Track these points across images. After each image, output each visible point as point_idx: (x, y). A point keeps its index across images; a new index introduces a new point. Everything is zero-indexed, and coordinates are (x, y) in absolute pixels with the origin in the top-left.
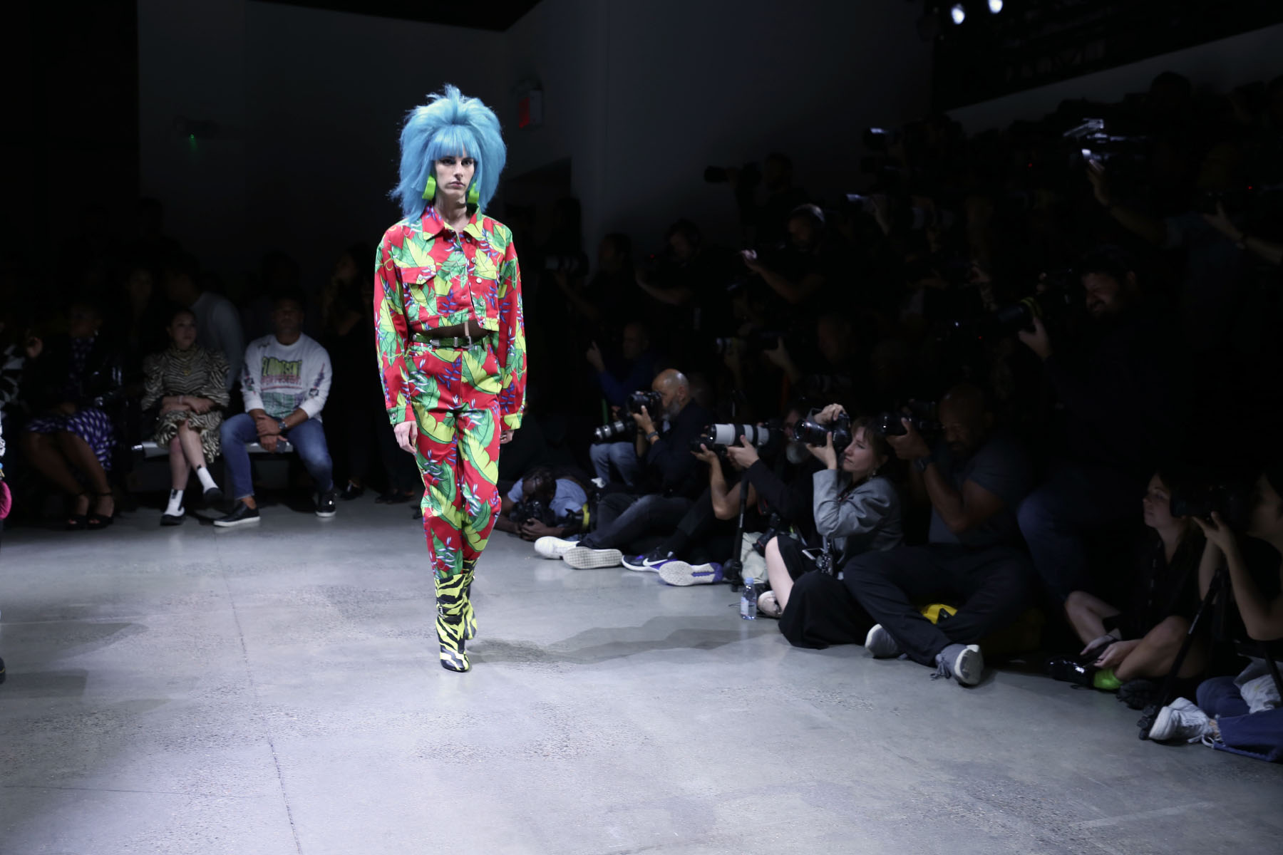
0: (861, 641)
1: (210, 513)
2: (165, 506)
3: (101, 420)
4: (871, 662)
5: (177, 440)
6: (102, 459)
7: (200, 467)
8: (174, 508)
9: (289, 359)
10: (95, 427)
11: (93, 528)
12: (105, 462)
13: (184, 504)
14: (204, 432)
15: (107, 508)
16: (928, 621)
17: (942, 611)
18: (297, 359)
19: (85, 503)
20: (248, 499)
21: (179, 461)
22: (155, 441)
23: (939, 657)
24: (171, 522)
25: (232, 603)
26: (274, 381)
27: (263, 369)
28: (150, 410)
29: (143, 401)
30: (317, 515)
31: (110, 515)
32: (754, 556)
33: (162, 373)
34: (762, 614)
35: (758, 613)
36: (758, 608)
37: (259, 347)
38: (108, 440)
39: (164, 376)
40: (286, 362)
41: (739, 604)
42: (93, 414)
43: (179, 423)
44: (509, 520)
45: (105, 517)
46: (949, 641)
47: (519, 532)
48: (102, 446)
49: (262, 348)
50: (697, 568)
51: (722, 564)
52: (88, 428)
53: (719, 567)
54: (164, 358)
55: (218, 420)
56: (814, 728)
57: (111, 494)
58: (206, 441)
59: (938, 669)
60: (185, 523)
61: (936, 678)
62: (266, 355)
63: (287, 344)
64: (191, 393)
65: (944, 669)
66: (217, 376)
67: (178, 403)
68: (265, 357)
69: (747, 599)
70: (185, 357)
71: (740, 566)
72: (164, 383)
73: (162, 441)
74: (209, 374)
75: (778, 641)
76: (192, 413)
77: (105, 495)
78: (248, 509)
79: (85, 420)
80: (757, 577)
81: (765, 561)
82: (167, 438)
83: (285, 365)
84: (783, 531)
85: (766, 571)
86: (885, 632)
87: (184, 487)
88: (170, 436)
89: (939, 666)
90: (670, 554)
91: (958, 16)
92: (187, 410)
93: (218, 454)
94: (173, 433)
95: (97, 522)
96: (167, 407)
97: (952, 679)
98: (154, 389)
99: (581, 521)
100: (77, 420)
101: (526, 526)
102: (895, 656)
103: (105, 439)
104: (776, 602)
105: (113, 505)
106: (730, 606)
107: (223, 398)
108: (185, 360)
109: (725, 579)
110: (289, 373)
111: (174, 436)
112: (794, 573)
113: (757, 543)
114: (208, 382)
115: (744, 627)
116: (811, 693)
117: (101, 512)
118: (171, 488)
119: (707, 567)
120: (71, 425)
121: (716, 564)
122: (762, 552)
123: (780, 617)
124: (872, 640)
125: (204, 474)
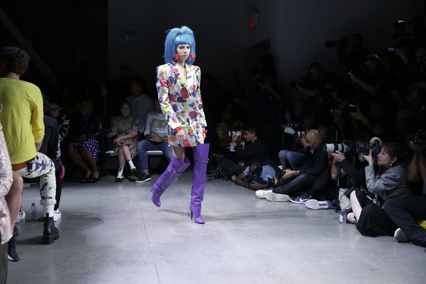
0: (392, 235)
1: (133, 177)
2: (117, 175)
3: (95, 143)
4: (397, 244)
5: (121, 150)
6: (95, 157)
7: (129, 160)
8: (120, 175)
9: (162, 119)
10: (93, 145)
11: (91, 182)
12: (95, 158)
13: (123, 174)
15: (97, 175)
16: (422, 228)
19: (89, 173)
20: (146, 171)
21: (122, 158)
22: (113, 150)
24: (119, 181)
25: (141, 212)
26: (156, 128)
27: (151, 123)
32: (345, 198)
33: (117, 125)
34: (348, 222)
35: (347, 221)
36: (347, 219)
38: (97, 150)
40: (161, 121)
41: (338, 218)
42: (92, 140)
43: (122, 143)
44: (245, 182)
45: (96, 178)
47: (248, 186)
48: (95, 153)
49: (152, 115)
50: (321, 202)
51: (332, 201)
52: (90, 146)
53: (330, 202)
54: (118, 119)
56: (371, 270)
57: (97, 170)
58: (132, 150)
60: (124, 181)
62: (153, 118)
63: (161, 113)
68: (153, 119)
71: (339, 202)
73: (116, 150)
75: (356, 233)
78: (147, 175)
80: (347, 206)
81: (350, 200)
83: (160, 122)
84: (358, 188)
85: (350, 204)
86: (402, 232)
87: (124, 168)
90: (311, 196)
94: (120, 147)
98: (115, 130)
99: (274, 182)
100: (87, 142)
101: (251, 184)
102: (407, 242)
103: (96, 150)
104: (355, 217)
106: (335, 218)
108: (125, 121)
109: (333, 207)
110: (162, 124)
112: (363, 205)
113: (346, 192)
115: (341, 227)
116: (370, 255)
117: (94, 176)
118: (119, 168)
119: (325, 202)
120: (84, 144)
121: (329, 201)
122: (348, 196)
123: (357, 223)
124: (397, 235)
125: (131, 163)
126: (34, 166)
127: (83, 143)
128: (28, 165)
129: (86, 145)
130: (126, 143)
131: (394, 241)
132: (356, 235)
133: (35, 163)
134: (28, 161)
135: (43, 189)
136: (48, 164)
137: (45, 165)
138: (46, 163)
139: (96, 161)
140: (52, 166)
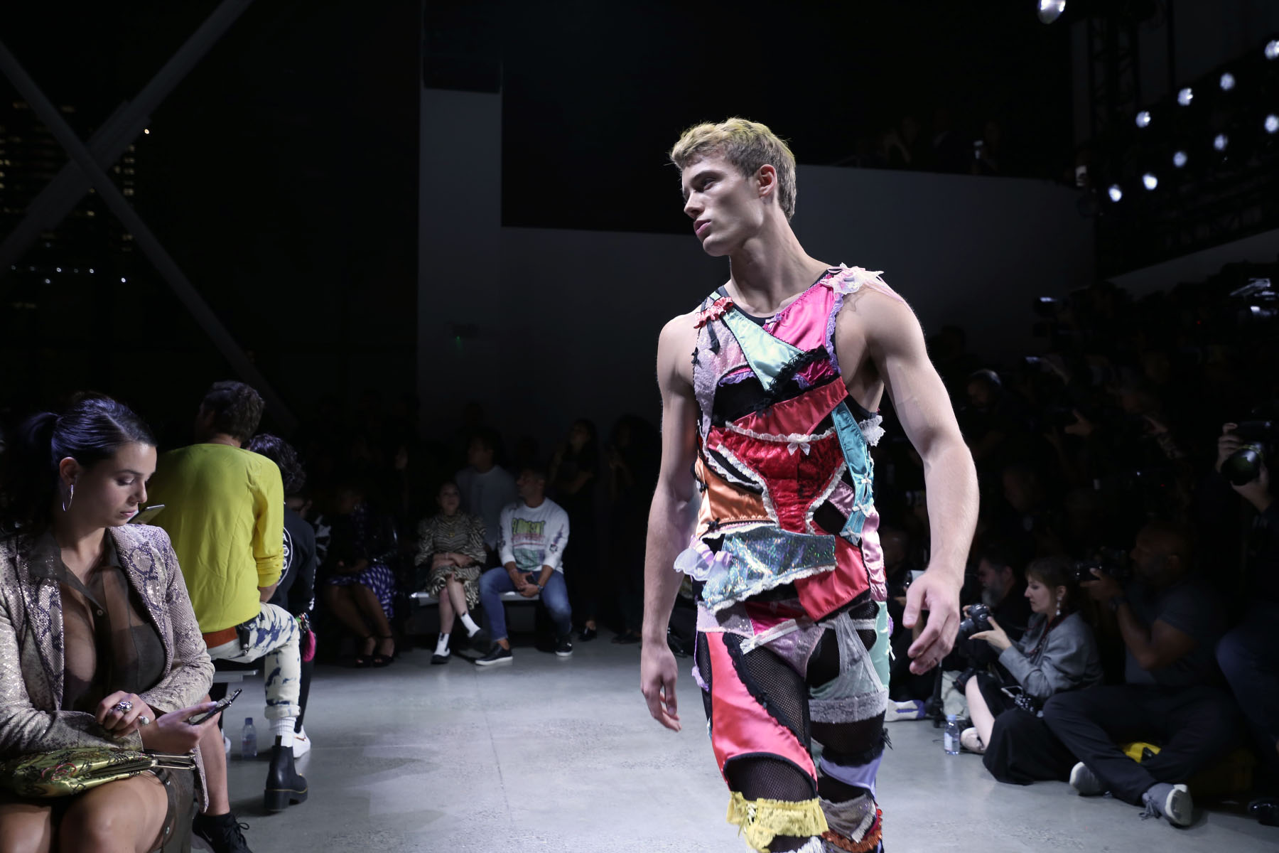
0: (1066, 778)
1: (471, 653)
2: (434, 647)
3: (386, 575)
4: (1078, 800)
5: (445, 591)
6: (386, 608)
7: (464, 614)
8: (442, 649)
9: (534, 520)
10: (381, 581)
11: (377, 665)
12: (388, 610)
13: (450, 645)
14: (467, 583)
15: (389, 649)
16: (1132, 760)
17: (1146, 750)
18: (540, 520)
19: (372, 643)
20: (503, 641)
21: (446, 609)
22: (428, 591)
23: (1146, 797)
24: (439, 661)
25: (491, 735)
26: (522, 537)
27: (513, 529)
28: (422, 565)
29: (417, 557)
30: (558, 656)
31: (391, 655)
32: (955, 694)
33: (432, 535)
34: (964, 750)
36: (961, 744)
37: (510, 510)
38: (390, 592)
39: (434, 537)
40: (532, 523)
41: (943, 741)
42: (380, 570)
43: (447, 577)
45: (387, 656)
46: (1154, 780)
48: (386, 597)
49: (512, 512)
50: (901, 705)
51: (924, 701)
52: (376, 582)
53: (922, 704)
54: (434, 522)
55: (477, 572)
57: (391, 637)
58: (468, 591)
59: (1147, 808)
60: (451, 662)
61: (1147, 817)
62: (516, 517)
63: (532, 507)
64: (454, 552)
65: (1153, 808)
66: (477, 538)
67: (445, 559)
68: (514, 518)
69: (950, 734)
70: (451, 522)
71: (941, 703)
72: (434, 543)
73: (433, 592)
74: (469, 536)
75: (983, 776)
76: (456, 568)
77: (387, 637)
78: (503, 650)
79: (374, 574)
80: (959, 713)
81: (966, 699)
82: (437, 589)
83: (531, 525)
84: (982, 669)
85: (967, 708)
86: (1088, 771)
87: (450, 631)
88: (440, 588)
89: (1147, 805)
91: (1116, 195)
92: (452, 565)
93: (477, 602)
94: (442, 585)
95: (380, 661)
96: (435, 563)
97: (1162, 819)
98: (426, 547)
100: (368, 575)
102: (1100, 794)
103: (388, 591)
104: (979, 739)
105: (393, 647)
106: (934, 741)
107: (481, 556)
108: (449, 524)
109: (927, 715)
110: (534, 531)
111: (443, 588)
112: (995, 710)
113: (957, 682)
114: (468, 542)
115: (948, 763)
116: (1019, 830)
117: (384, 652)
118: (439, 631)
119: (909, 704)
120: (363, 578)
121: (918, 701)
122: (962, 690)
123: (984, 752)
124: (1077, 778)
125: (468, 621)
126: (254, 636)
127: (359, 577)
128: (241, 633)
129: (366, 579)
130: (457, 575)
131: (1070, 793)
132: (985, 781)
133: (255, 629)
134: (241, 625)
135: (269, 684)
136: (283, 628)
137: (278, 631)
138: (281, 627)
139: (388, 618)
140: (292, 629)
